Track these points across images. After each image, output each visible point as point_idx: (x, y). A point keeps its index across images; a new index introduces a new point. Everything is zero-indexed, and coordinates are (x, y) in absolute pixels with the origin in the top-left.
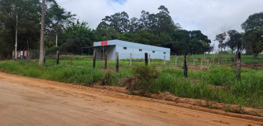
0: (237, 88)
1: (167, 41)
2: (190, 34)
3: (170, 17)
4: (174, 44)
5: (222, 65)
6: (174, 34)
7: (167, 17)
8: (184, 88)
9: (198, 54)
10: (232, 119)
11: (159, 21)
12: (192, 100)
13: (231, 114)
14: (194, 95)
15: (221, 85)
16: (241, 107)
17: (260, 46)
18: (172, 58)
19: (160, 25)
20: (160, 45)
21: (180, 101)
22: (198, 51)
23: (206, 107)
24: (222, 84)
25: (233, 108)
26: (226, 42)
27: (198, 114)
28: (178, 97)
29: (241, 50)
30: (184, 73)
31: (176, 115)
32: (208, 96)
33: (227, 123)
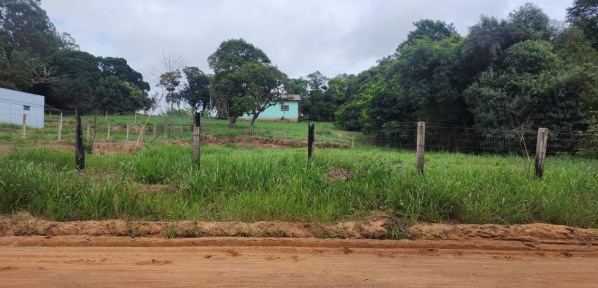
0: (193, 186)
1: (35, 75)
2: (100, 64)
3: (45, 13)
4: (57, 86)
5: (172, 140)
6: (55, 59)
7: (34, 13)
8: (73, 196)
9: (121, 114)
10: (178, 251)
11: (8, 18)
12: (93, 225)
13: (178, 240)
14: (98, 212)
15: (162, 183)
16: (196, 223)
17: (239, 104)
18: (50, 122)
19: (11, 30)
20: (13, 85)
21: (60, 231)
22: (121, 107)
23: (126, 235)
24: (164, 180)
25: (181, 229)
26: (182, 92)
27: (104, 255)
28: (53, 223)
29: (209, 108)
30: (77, 160)
31: (42, 268)
32: (131, 209)
33: (167, 262)
